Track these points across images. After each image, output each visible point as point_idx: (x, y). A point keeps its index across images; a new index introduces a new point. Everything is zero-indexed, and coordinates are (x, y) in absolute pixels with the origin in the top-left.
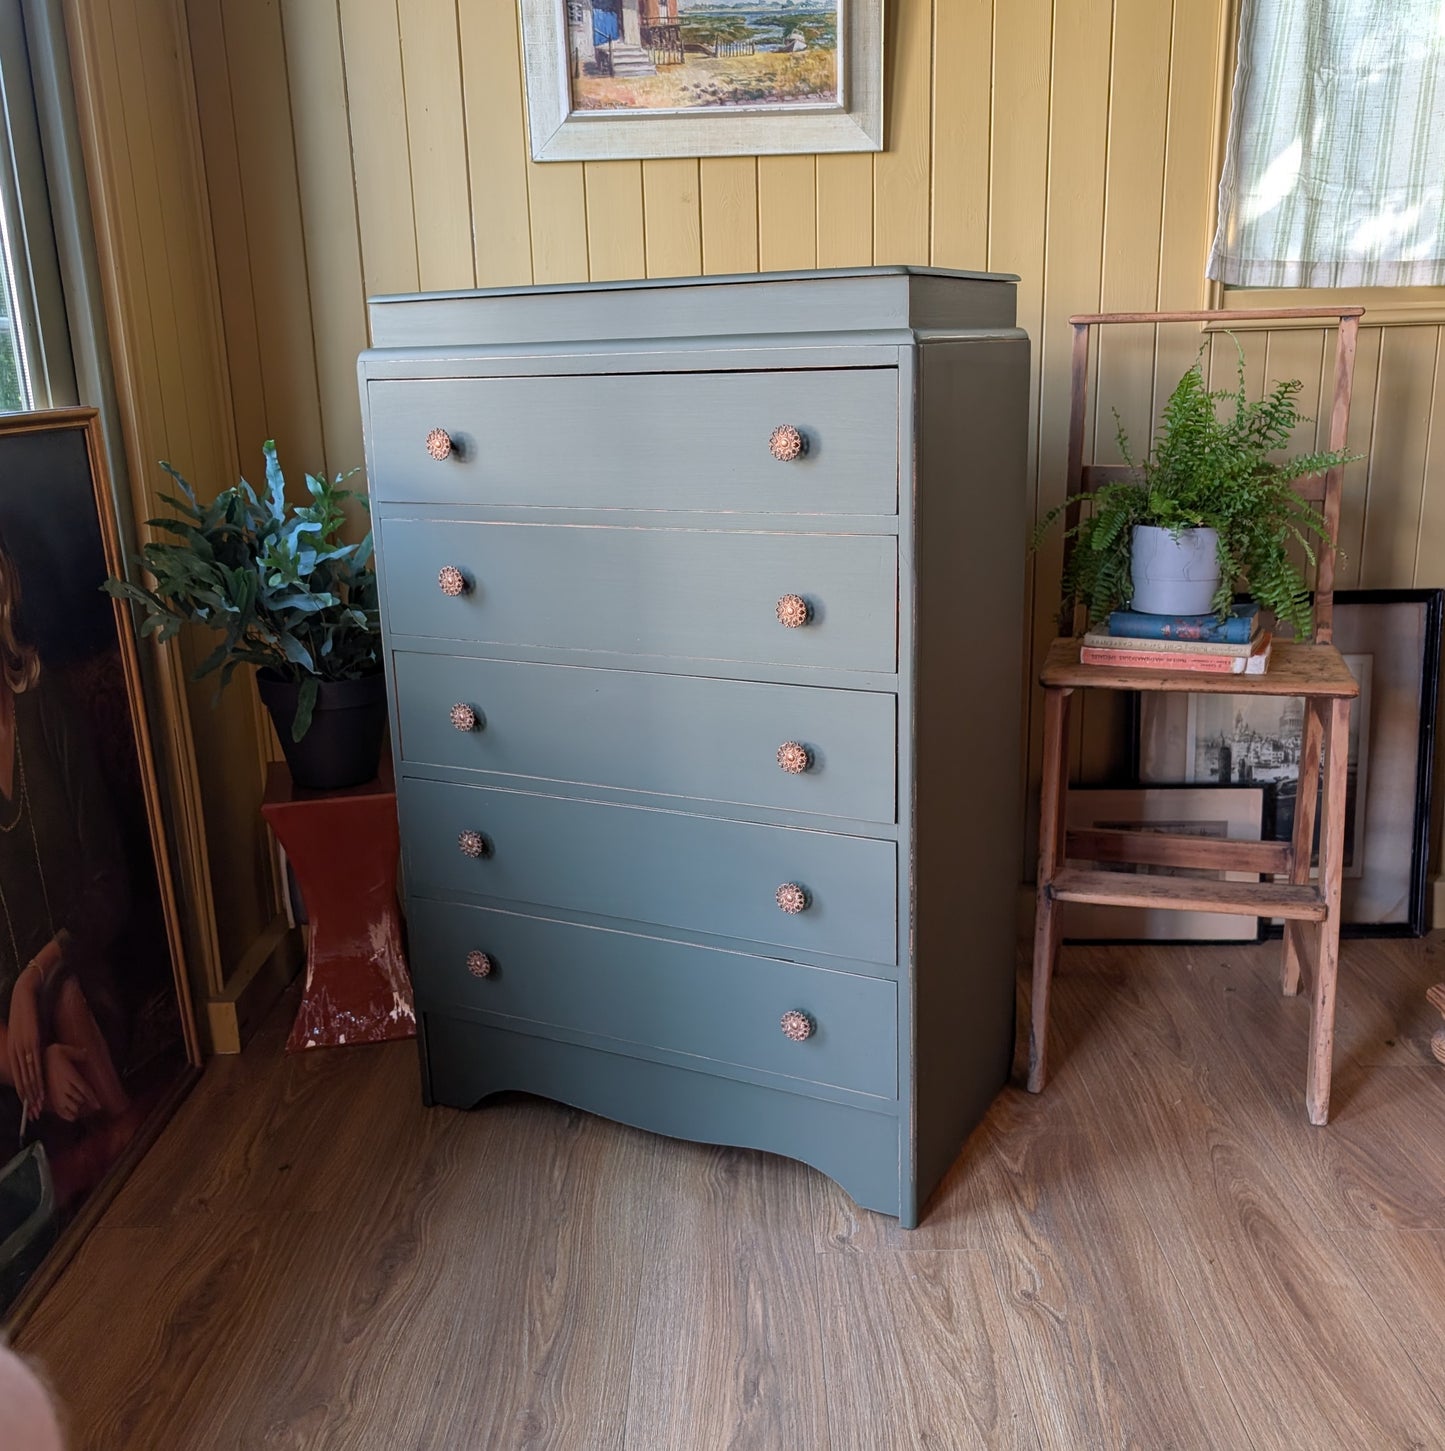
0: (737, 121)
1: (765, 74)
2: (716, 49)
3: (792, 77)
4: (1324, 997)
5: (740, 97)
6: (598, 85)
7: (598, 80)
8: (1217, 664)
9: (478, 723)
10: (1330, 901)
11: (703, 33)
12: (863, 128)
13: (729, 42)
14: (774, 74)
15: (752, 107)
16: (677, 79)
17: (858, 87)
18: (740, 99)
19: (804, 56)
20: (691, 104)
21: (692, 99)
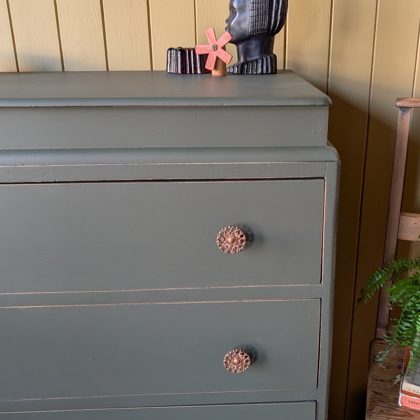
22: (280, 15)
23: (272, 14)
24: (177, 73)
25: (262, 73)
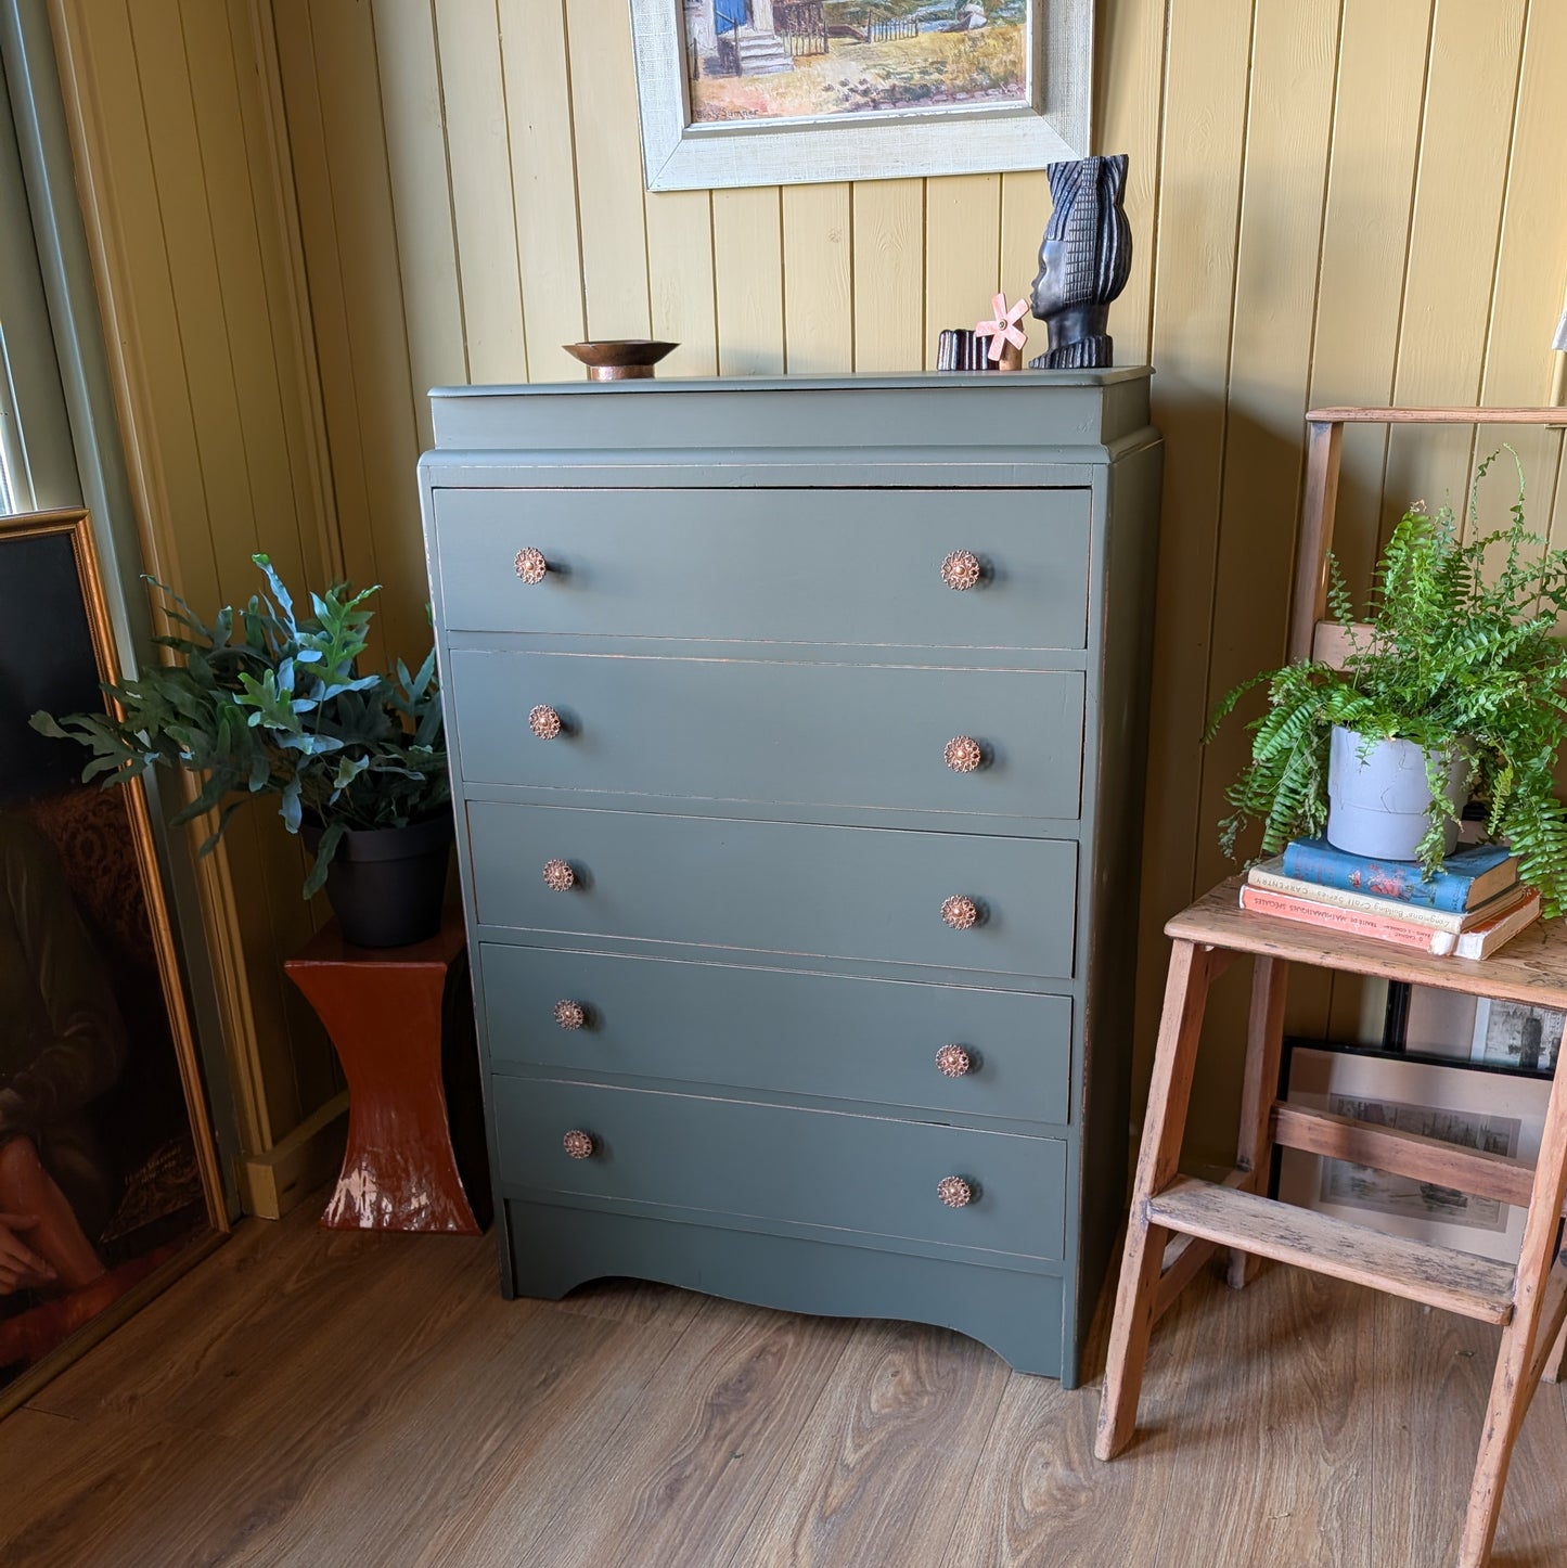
0: (895, 131)
1: (932, 64)
2: (869, 32)
3: (966, 66)
4: (1492, 1429)
5: (899, 96)
6: (722, 87)
7: (721, 81)
8: (1418, 937)
9: (580, 880)
10: (1520, 1299)
11: (852, 9)
12: (1063, 135)
13: (884, 21)
14: (943, 63)
15: (911, 111)
16: (819, 75)
17: (1056, 77)
18: (899, 100)
19: (982, 35)
20: (835, 108)
21: (838, 101)
22: (1114, 269)
23: (1100, 268)
24: (951, 370)
25: (1082, 366)
